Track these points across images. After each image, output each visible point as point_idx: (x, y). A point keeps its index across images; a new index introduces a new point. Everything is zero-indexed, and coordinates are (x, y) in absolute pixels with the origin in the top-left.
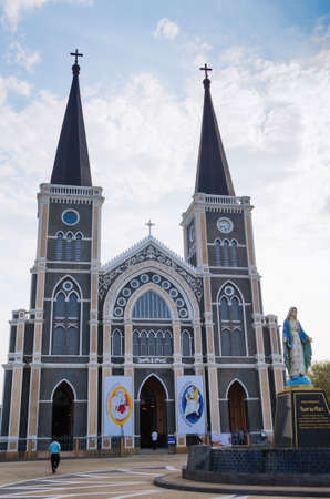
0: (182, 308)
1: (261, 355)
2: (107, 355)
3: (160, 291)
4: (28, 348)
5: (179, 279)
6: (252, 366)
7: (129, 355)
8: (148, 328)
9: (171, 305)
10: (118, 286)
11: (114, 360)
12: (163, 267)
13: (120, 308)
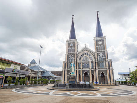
0: (91, 59)
1: (107, 67)
2: (78, 68)
3: (87, 56)
4: (65, 67)
5: (91, 54)
6: (105, 69)
7: (81, 68)
8: (85, 63)
9: (89, 59)
10: (80, 56)
11: (79, 69)
12: (88, 52)
13: (80, 60)
